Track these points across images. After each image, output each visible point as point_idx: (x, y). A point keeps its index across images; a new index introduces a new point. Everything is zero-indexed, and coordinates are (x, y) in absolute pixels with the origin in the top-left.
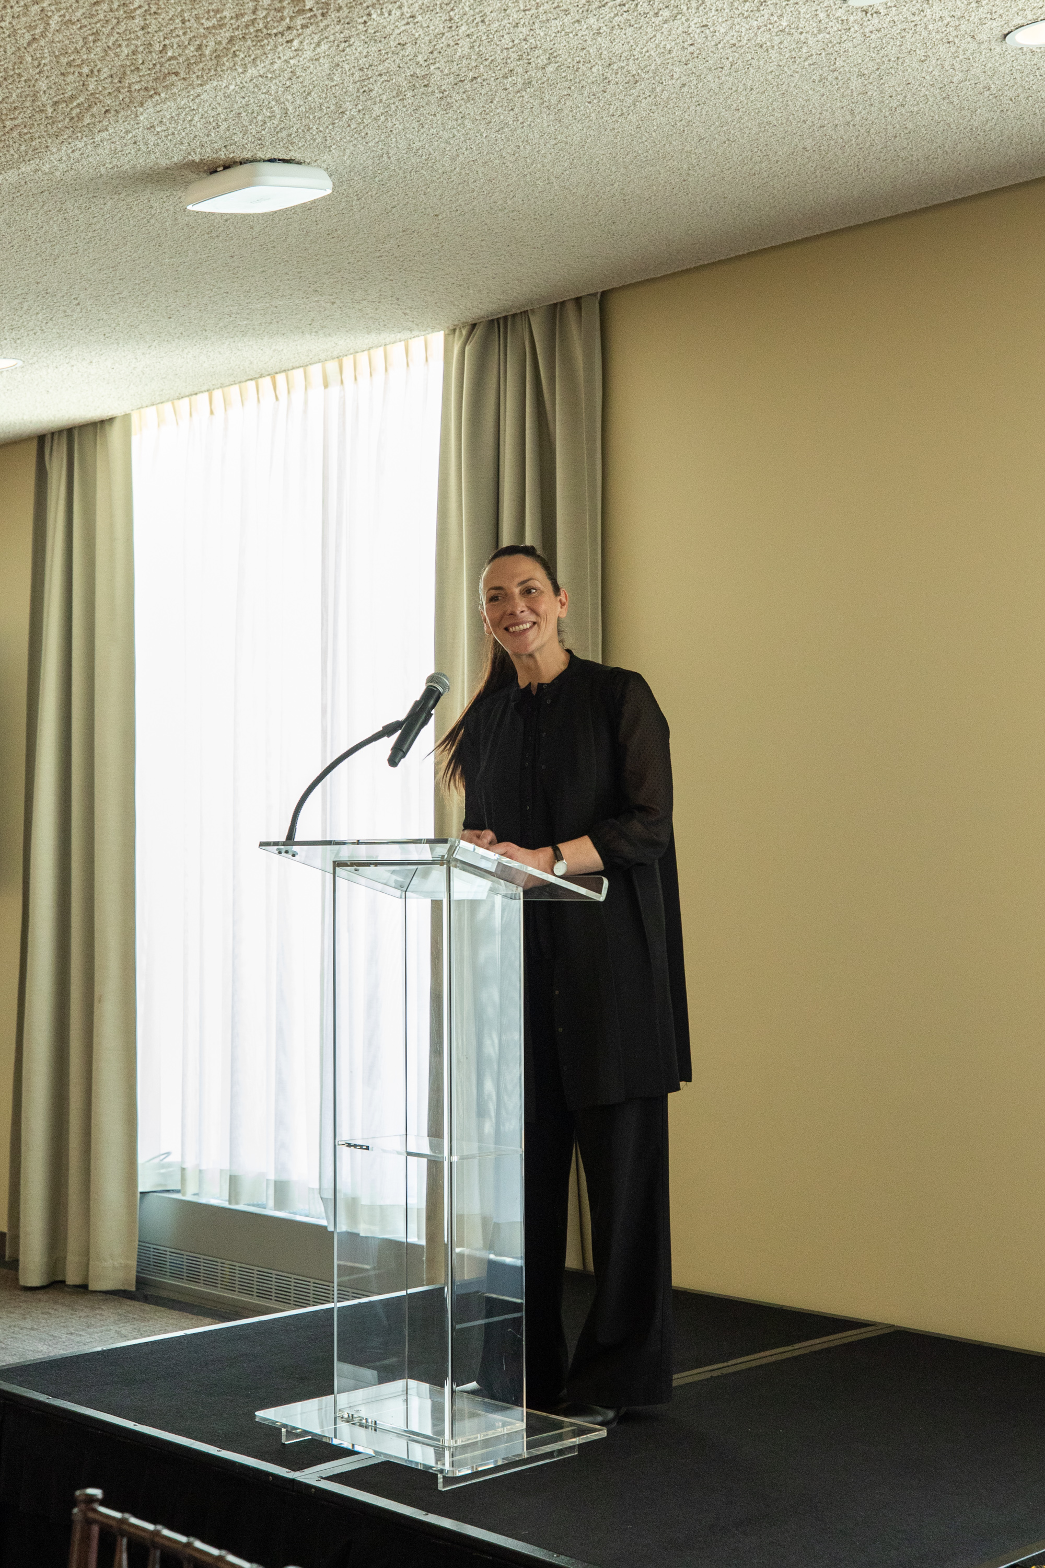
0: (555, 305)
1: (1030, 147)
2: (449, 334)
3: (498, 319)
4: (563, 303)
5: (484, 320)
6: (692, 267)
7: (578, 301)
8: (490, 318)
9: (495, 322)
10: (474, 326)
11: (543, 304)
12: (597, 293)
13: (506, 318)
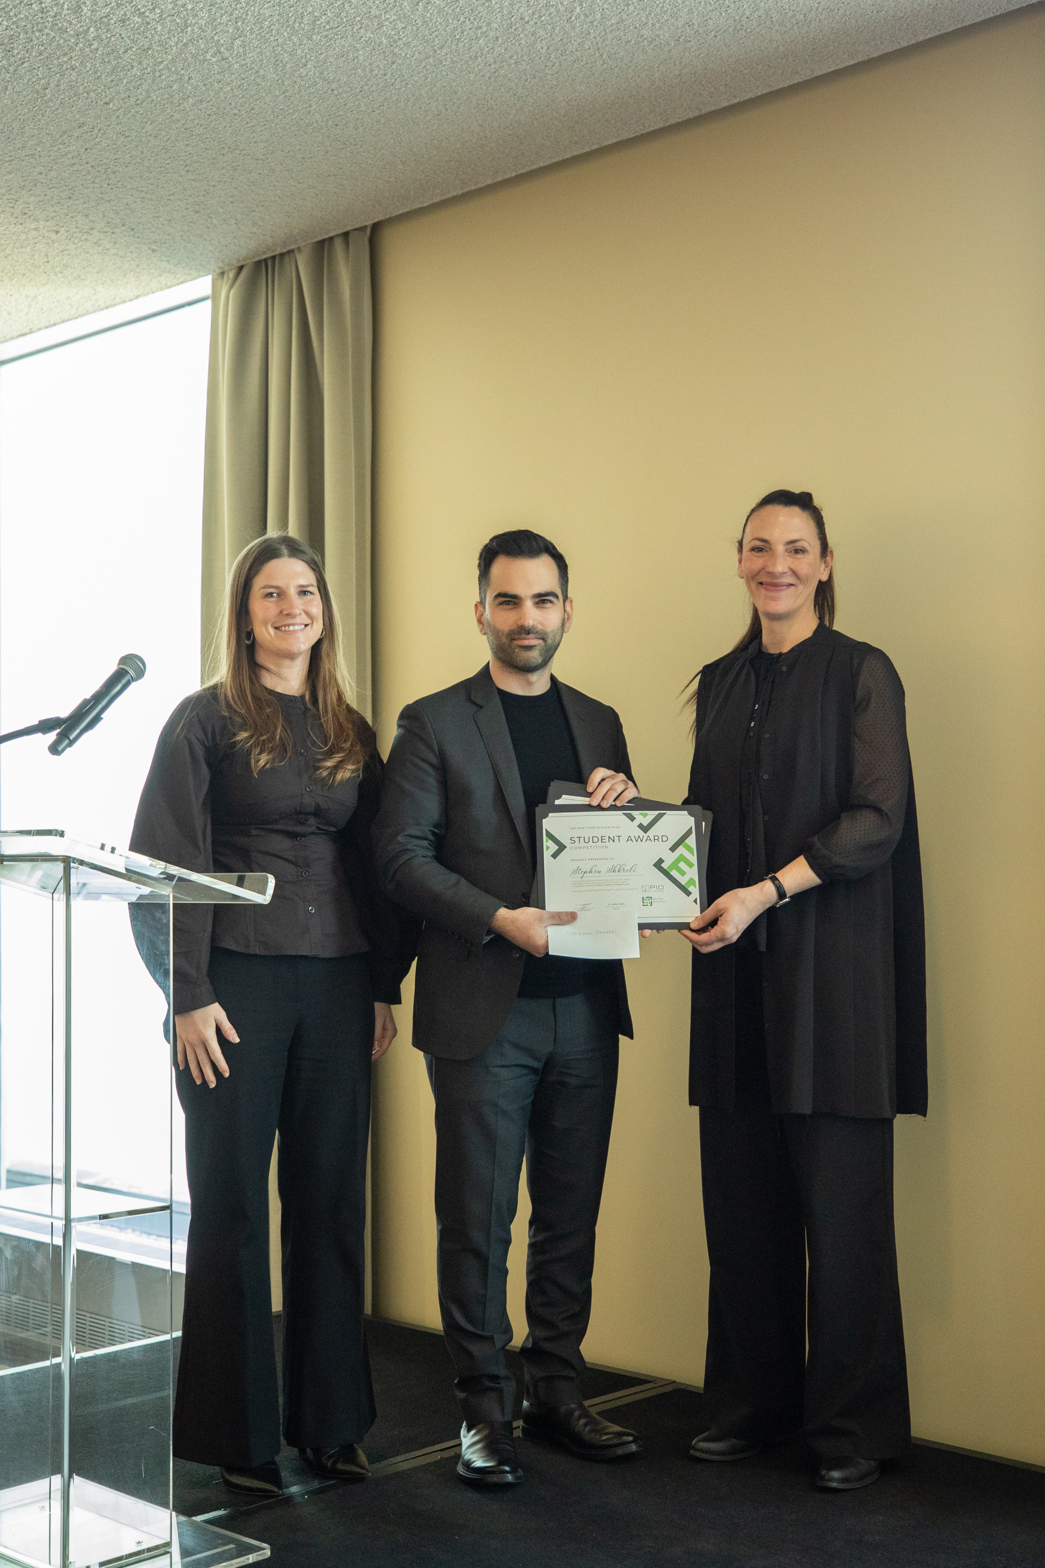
0: (323, 241)
1: (795, 28)
2: (217, 279)
3: (266, 260)
4: (331, 239)
5: (250, 261)
6: (459, 194)
7: (346, 235)
8: (256, 259)
9: (263, 264)
10: (241, 268)
11: (309, 242)
12: (366, 227)
13: (274, 257)
